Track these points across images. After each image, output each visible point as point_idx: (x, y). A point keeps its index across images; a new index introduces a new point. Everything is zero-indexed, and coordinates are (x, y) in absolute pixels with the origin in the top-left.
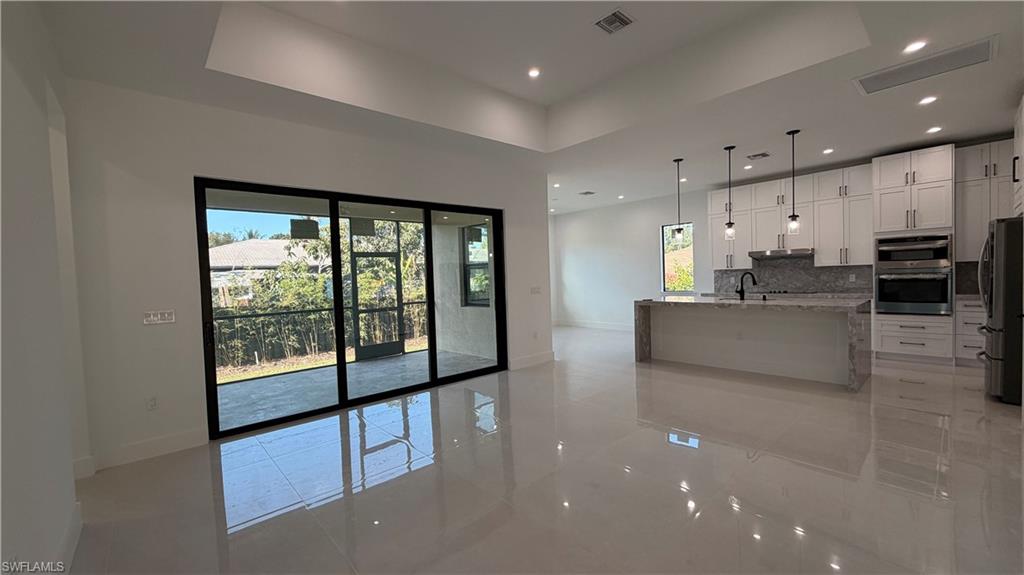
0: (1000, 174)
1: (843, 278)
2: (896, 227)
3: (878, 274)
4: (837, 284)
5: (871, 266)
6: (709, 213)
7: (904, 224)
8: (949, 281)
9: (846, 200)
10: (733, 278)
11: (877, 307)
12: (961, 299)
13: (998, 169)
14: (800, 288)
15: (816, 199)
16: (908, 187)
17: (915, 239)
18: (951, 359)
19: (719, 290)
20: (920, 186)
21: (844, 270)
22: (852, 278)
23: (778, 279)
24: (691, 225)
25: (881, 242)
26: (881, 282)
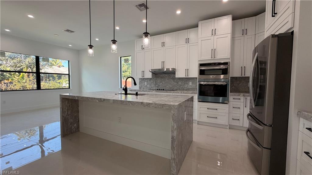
0: (248, 34)
1: (187, 84)
2: (207, 58)
3: (199, 81)
4: (185, 86)
5: (197, 78)
6: (136, 50)
7: (211, 57)
8: (228, 86)
9: (189, 45)
10: (146, 83)
11: (198, 98)
12: (232, 95)
13: (248, 31)
14: (171, 88)
15: (177, 45)
16: (212, 37)
17: (215, 64)
18: (228, 125)
19: (141, 88)
20: (218, 37)
21: (187, 79)
22: (190, 84)
23: (163, 84)
24: (131, 57)
25: (201, 65)
26: (201, 85)
